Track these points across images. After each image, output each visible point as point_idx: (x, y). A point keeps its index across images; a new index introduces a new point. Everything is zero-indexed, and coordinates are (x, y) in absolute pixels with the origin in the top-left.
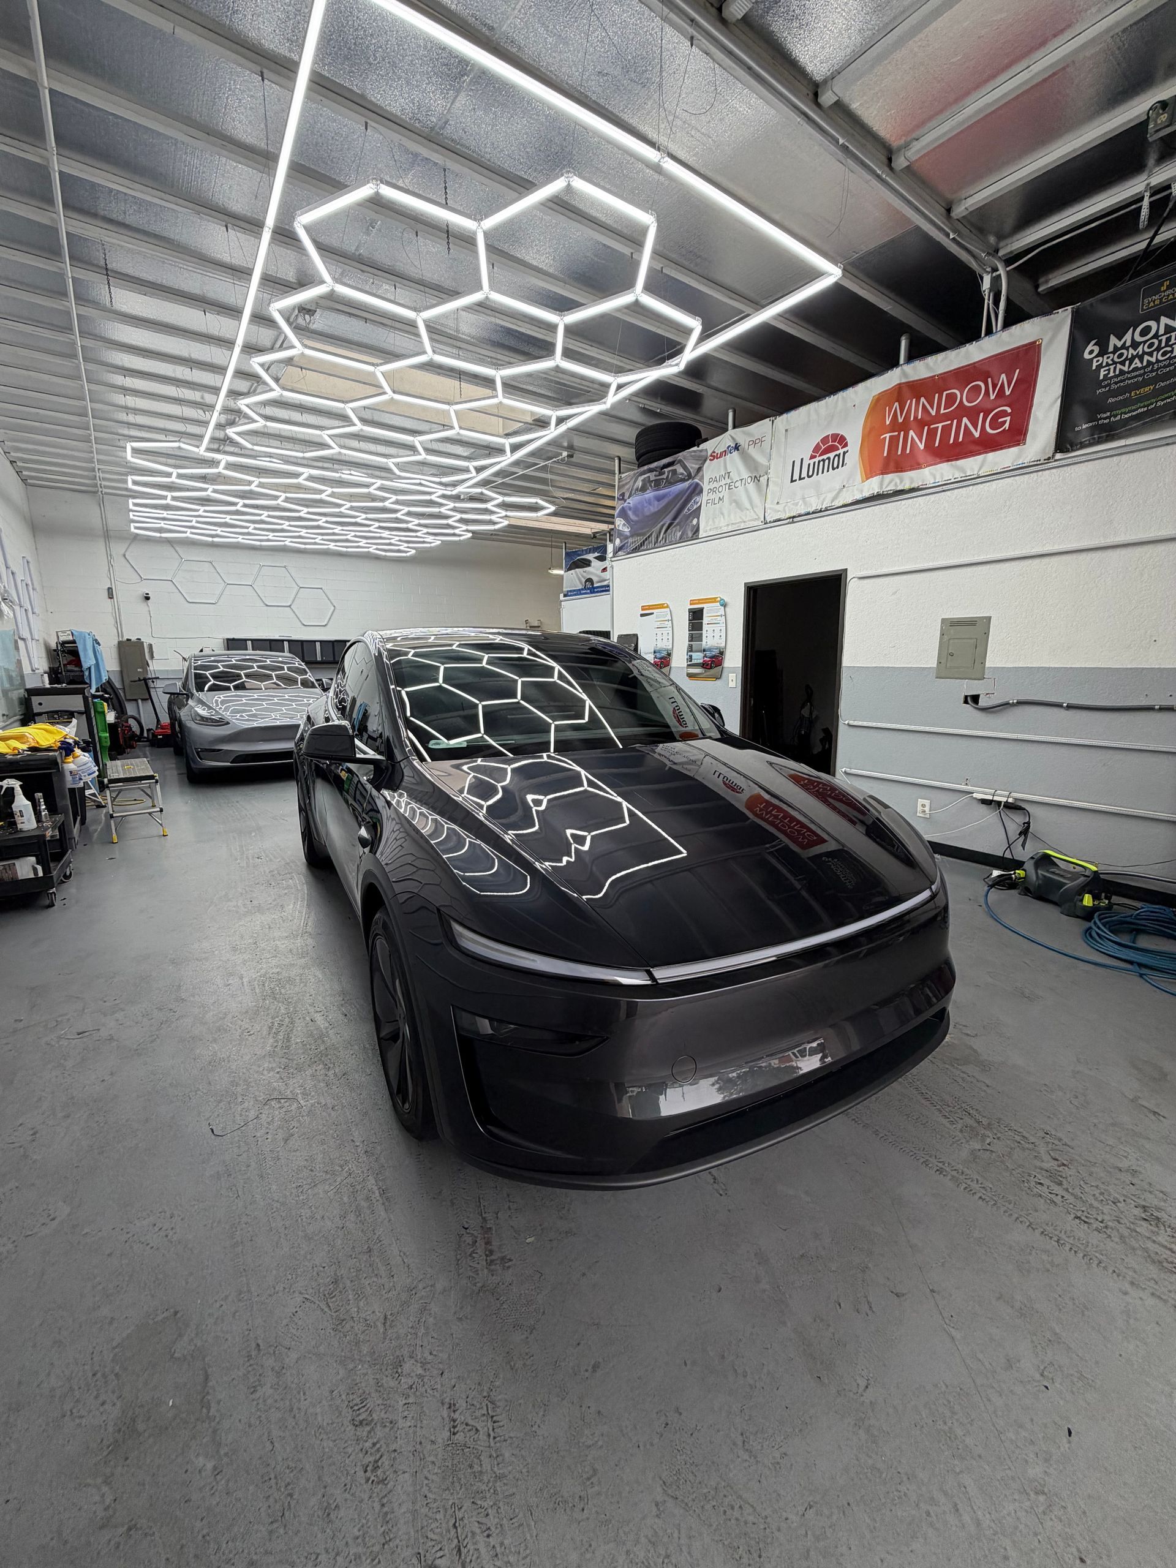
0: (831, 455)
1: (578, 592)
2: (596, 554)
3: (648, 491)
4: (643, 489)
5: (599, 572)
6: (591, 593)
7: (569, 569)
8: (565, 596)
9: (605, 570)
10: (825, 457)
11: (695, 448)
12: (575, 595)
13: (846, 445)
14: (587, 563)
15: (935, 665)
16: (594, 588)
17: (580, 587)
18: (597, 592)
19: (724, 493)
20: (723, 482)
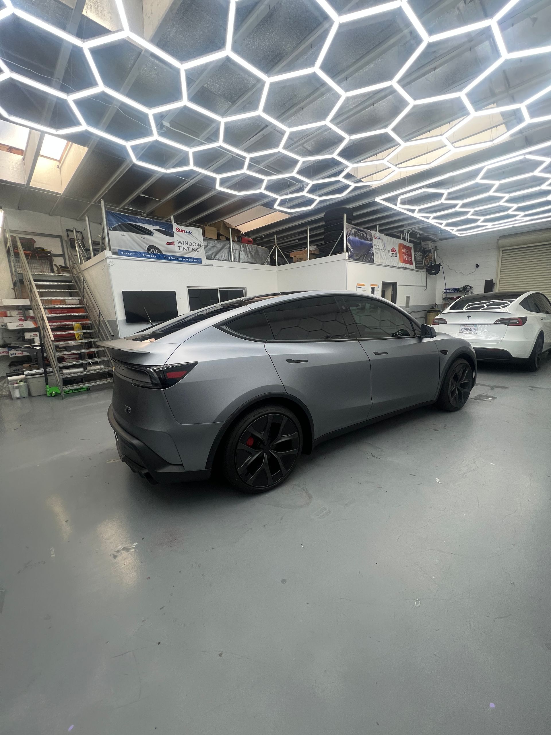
0: (394, 253)
1: (137, 254)
2: (158, 228)
3: (356, 237)
4: (355, 235)
5: (164, 243)
6: (158, 258)
7: (115, 229)
8: (114, 253)
10: (393, 253)
11: (369, 231)
12: (133, 256)
13: (396, 252)
14: (149, 233)
15: (405, 305)
16: (163, 255)
17: (141, 251)
18: (165, 259)
19: (378, 251)
20: (378, 248)
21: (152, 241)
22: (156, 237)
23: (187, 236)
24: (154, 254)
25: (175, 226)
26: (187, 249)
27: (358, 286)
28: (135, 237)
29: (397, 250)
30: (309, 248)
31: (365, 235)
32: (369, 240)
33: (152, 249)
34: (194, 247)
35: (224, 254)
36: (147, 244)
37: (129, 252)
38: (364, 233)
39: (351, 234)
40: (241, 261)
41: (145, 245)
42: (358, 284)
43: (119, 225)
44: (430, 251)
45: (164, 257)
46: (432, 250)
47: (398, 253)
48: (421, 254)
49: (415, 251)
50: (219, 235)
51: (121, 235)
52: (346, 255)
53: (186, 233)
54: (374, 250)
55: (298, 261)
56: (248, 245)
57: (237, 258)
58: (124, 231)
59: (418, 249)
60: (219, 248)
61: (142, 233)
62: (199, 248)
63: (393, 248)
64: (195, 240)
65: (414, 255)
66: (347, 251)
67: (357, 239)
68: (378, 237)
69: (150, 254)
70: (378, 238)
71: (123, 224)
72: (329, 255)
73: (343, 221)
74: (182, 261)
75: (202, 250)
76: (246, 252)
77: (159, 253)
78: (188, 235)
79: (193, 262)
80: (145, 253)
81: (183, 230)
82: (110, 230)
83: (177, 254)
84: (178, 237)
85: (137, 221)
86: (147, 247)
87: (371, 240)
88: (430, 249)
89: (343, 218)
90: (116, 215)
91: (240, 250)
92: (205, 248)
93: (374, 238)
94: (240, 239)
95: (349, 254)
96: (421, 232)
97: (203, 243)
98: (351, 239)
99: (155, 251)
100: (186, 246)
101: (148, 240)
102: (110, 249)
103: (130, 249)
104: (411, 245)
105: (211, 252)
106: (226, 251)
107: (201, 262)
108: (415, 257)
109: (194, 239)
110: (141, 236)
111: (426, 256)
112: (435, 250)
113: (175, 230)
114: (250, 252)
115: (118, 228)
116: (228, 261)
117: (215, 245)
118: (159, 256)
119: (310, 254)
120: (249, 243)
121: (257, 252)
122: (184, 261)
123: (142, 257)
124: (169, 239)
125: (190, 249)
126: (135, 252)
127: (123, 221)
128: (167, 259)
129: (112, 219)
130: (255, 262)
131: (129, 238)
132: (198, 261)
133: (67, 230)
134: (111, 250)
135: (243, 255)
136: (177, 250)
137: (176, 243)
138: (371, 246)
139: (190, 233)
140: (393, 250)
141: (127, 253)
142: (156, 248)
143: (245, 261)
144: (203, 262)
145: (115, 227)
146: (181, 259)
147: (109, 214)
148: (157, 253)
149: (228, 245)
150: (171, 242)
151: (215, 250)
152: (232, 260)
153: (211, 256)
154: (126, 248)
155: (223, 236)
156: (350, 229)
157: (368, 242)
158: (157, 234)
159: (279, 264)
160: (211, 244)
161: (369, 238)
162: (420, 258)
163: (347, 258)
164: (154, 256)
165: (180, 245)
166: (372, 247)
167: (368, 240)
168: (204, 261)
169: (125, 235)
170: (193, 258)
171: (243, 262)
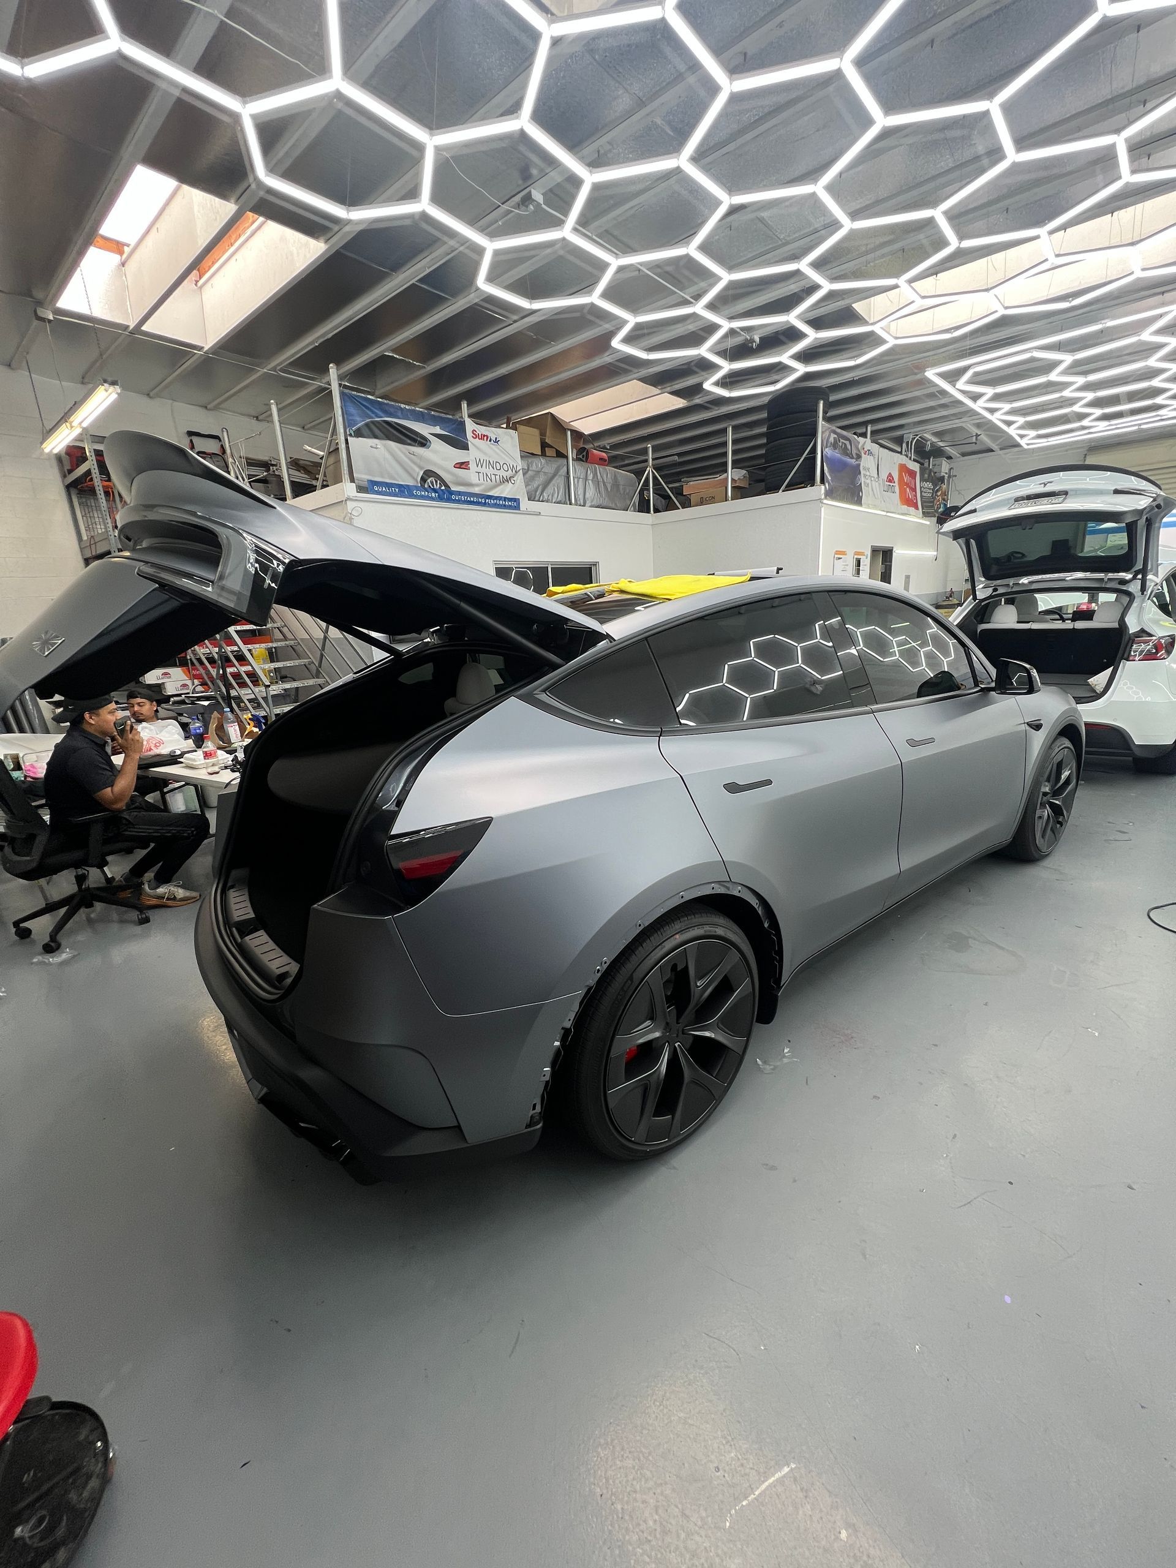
0: (891, 484)
1: (403, 491)
2: (438, 430)
3: (837, 451)
4: (835, 446)
5: (450, 465)
6: (441, 499)
7: (359, 434)
8: (361, 489)
9: (464, 465)
12: (395, 495)
13: (894, 482)
14: (423, 442)
16: (451, 493)
17: (411, 483)
18: (455, 501)
19: (868, 481)
20: (868, 473)
21: (428, 461)
22: (435, 452)
23: (492, 449)
24: (435, 491)
25: (470, 425)
26: (493, 477)
27: (836, 556)
28: (397, 450)
29: (896, 478)
30: (733, 475)
31: (849, 447)
32: (855, 456)
33: (431, 479)
34: (505, 474)
35: (556, 488)
36: (421, 468)
37: (388, 485)
38: (847, 443)
39: (829, 445)
40: (588, 503)
41: (417, 469)
42: (837, 553)
43: (367, 425)
44: (942, 479)
45: (453, 497)
46: (946, 478)
47: (896, 484)
48: (930, 485)
49: (922, 480)
50: (544, 445)
51: (371, 447)
52: (820, 490)
53: (490, 441)
54: (863, 479)
55: (702, 502)
56: (601, 469)
57: (581, 497)
58: (376, 437)
59: (926, 476)
60: (550, 475)
61: (409, 441)
62: (515, 475)
63: (890, 475)
64: (506, 458)
65: (921, 488)
66: (822, 481)
67: (837, 454)
68: (869, 450)
69: (426, 490)
70: (870, 453)
71: (373, 422)
72: (781, 491)
73: (816, 416)
74: (485, 504)
75: (519, 478)
76: (597, 483)
77: (443, 488)
78: (492, 446)
79: (504, 507)
80: (417, 488)
81: (484, 436)
82: (351, 435)
83: (476, 490)
84: (477, 450)
85: (399, 414)
86: (421, 473)
87: (859, 457)
88: (942, 474)
89: (816, 411)
90: (360, 402)
91: (586, 479)
92: (524, 474)
93: (863, 454)
94: (585, 453)
95: (826, 488)
96: (934, 439)
97: (520, 464)
98: (829, 456)
99: (436, 482)
100: (490, 471)
101: (421, 457)
102: (352, 480)
103: (390, 479)
104: (915, 467)
105: (535, 484)
106: (559, 481)
107: (518, 508)
108: (921, 492)
109: (503, 456)
110: (408, 450)
111: (937, 491)
112: (949, 477)
113: (469, 434)
114: (604, 483)
115: (366, 431)
116: (565, 503)
117: (542, 469)
118: (444, 493)
119: (732, 487)
120: (601, 462)
121: (616, 484)
122: (489, 505)
123: (411, 496)
124: (459, 455)
125: (498, 477)
126: (400, 486)
127: (373, 415)
128: (459, 502)
129: (352, 410)
130: (613, 506)
131: (388, 456)
132: (512, 504)
133: (191, 434)
134: (356, 481)
135: (591, 492)
136: (475, 480)
137: (472, 465)
138: (856, 470)
139: (496, 441)
140: (890, 479)
141: (384, 489)
142: (438, 477)
143: (594, 503)
144: (523, 507)
145: (359, 429)
146: (483, 501)
147: (346, 397)
148: (440, 488)
149: (565, 468)
150: (463, 463)
151: (541, 479)
152: (573, 501)
153: (533, 493)
154: (383, 477)
155: (552, 447)
156: (827, 433)
157: (853, 461)
158: (437, 444)
159: (656, 511)
160: (534, 467)
161: (854, 452)
162: (929, 495)
163: (823, 497)
164: (433, 495)
165: (479, 469)
166: (860, 473)
167: (852, 458)
168: (525, 504)
169: (378, 446)
170: (505, 499)
171: (591, 506)
